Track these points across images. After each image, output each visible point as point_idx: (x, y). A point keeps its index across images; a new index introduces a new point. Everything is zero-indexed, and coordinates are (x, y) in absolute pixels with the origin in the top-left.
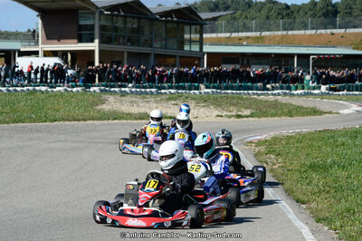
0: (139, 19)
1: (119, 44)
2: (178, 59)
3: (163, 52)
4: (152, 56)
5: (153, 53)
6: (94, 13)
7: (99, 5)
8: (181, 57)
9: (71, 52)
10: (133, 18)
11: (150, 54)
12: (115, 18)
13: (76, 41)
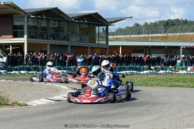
0: (59, 21)
1: (43, 38)
2: (89, 50)
3: (77, 44)
4: (69, 47)
5: (70, 45)
6: (24, 17)
7: (27, 12)
8: (91, 48)
9: (12, 44)
10: (54, 20)
11: (68, 45)
12: (40, 20)
13: (11, 36)
